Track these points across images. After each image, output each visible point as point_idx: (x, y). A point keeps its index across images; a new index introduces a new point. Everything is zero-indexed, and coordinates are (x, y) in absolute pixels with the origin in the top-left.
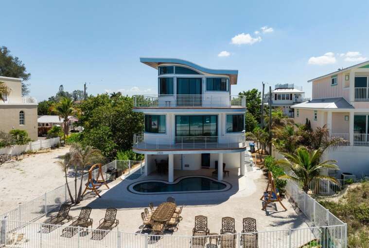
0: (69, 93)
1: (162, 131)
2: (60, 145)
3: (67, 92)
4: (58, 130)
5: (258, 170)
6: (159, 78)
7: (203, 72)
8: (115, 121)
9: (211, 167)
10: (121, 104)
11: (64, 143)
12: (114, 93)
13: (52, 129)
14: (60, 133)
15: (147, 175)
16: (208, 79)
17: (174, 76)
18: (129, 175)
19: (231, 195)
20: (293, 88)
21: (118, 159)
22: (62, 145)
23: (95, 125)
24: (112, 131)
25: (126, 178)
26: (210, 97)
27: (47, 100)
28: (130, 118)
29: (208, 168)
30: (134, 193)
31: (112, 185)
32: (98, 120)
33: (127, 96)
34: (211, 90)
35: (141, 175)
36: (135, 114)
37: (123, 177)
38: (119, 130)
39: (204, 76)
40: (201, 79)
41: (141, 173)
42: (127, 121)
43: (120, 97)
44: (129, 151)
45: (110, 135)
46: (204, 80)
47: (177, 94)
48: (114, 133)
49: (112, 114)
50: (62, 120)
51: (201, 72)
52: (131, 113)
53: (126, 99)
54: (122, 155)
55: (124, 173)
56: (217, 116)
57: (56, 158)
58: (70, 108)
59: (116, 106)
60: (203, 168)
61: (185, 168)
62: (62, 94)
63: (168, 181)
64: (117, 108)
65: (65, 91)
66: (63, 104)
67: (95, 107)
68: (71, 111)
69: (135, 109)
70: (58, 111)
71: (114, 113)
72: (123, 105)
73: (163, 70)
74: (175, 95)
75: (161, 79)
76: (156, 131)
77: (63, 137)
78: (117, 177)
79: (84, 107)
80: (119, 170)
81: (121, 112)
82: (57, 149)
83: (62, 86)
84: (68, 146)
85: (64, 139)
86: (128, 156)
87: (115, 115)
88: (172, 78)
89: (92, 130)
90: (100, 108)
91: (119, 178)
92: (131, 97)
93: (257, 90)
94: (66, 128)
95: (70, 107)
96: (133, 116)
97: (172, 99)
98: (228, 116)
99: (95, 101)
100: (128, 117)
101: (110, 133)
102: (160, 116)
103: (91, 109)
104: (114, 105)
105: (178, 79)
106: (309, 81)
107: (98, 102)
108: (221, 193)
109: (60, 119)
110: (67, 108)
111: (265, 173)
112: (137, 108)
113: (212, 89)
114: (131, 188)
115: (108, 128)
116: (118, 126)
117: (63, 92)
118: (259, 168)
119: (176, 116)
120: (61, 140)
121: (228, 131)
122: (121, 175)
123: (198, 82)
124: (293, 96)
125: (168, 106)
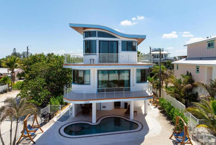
0: (20, 53)
1: (87, 83)
2: (8, 90)
3: (19, 53)
4: (7, 79)
5: (154, 108)
6: (84, 41)
7: (119, 36)
8: (49, 74)
9: (121, 107)
10: (53, 61)
11: (11, 89)
12: (49, 54)
13: (2, 79)
14: (8, 81)
15: (74, 116)
16: (123, 42)
17: (97, 39)
18: (60, 117)
19: (145, 135)
20: (163, 51)
21: (51, 104)
22: (10, 90)
23: (33, 77)
24: (46, 81)
25: (58, 120)
26: (124, 56)
27: (5, 58)
28: (61, 71)
29: (120, 108)
30: (65, 137)
31: (45, 128)
32: (36, 73)
33: (58, 55)
34: (124, 50)
35: (69, 116)
36: (64, 69)
37: (55, 119)
38: (51, 81)
39: (120, 39)
40: (117, 42)
41: (70, 115)
42: (58, 74)
43: (53, 56)
44: (60, 96)
45: (45, 85)
46: (120, 42)
47: (99, 53)
48: (48, 83)
49: (46, 68)
50: (10, 72)
51: (118, 36)
52: (61, 67)
53: (57, 57)
54: (54, 100)
55: (56, 115)
56: (129, 71)
57: (3, 102)
58: (16, 64)
59: (50, 62)
60: (115, 108)
61: (102, 109)
62: (15, 54)
63: (92, 122)
64: (50, 64)
65: (17, 52)
66: (10, 61)
67: (33, 63)
68: (17, 65)
69: (65, 66)
70: (6, 66)
71: (48, 67)
72: (55, 62)
73: (88, 34)
74: (98, 54)
75: (85, 41)
76: (83, 83)
77: (10, 84)
78: (50, 119)
79: (26, 63)
80: (52, 113)
81: (54, 67)
82: (5, 94)
83: (15, 49)
84: (14, 91)
85: (11, 86)
86: (59, 101)
87: (49, 69)
88: (95, 41)
89: (30, 82)
90: (37, 64)
91: (52, 120)
92: (61, 56)
93: (140, 52)
94: (13, 78)
95: (16, 62)
96: (63, 70)
97: (96, 57)
98: (137, 70)
99: (33, 59)
100: (59, 71)
101: (44, 83)
102: (85, 70)
103: (30, 64)
104: (48, 62)
105: (100, 41)
106: (184, 46)
107: (36, 59)
108: (137, 133)
109: (8, 71)
110: (13, 64)
111: (160, 111)
112: (67, 65)
113: (126, 50)
114: (62, 131)
115: (43, 79)
116: (51, 77)
117: (16, 53)
118: (155, 107)
119: (98, 71)
120: (8, 87)
121: (138, 82)
122: (53, 117)
123: (115, 44)
124: (164, 56)
125: (92, 63)
